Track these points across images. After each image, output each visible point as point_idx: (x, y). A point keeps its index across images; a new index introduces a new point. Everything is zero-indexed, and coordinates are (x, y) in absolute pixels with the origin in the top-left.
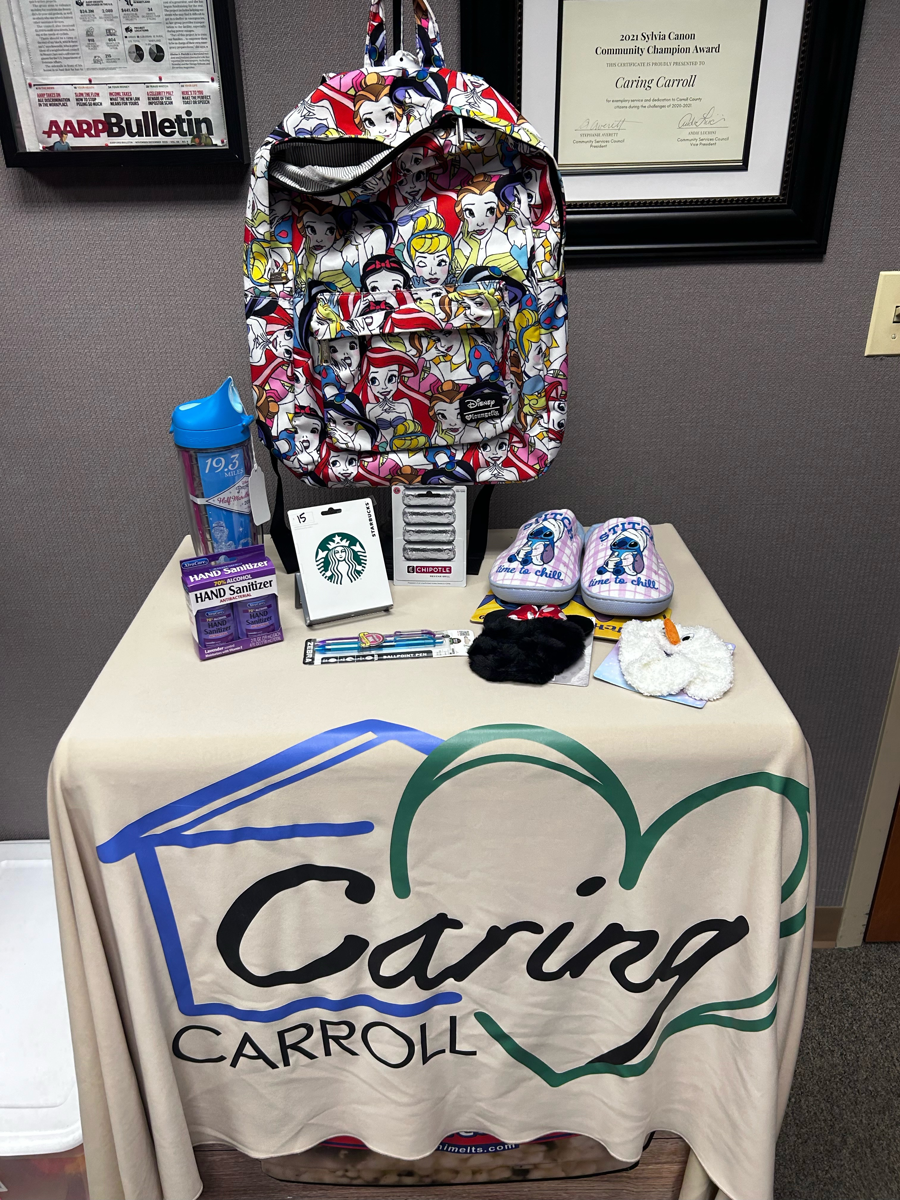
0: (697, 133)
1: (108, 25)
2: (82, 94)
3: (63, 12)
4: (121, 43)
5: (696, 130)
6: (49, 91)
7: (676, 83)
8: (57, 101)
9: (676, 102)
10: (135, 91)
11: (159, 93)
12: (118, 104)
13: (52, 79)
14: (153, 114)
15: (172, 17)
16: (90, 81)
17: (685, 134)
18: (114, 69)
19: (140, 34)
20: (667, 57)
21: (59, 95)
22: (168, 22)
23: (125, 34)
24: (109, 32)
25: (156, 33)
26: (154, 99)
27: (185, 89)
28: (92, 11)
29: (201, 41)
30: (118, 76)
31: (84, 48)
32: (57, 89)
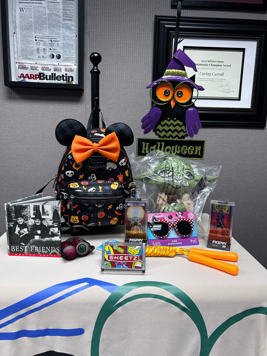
0: (225, 89)
1: (44, 47)
2: (33, 67)
3: (30, 42)
4: (48, 53)
5: (224, 88)
6: (22, 65)
7: (218, 74)
8: (24, 68)
9: (218, 80)
10: (50, 67)
11: (58, 68)
12: (44, 70)
13: (24, 61)
14: (55, 74)
15: (65, 47)
16: (36, 63)
17: (221, 89)
18: (44, 60)
19: (54, 51)
20: (215, 67)
21: (25, 66)
22: (63, 48)
23: (49, 50)
24: (44, 49)
25: (59, 51)
26: (56, 70)
27: (66, 67)
28: (40, 43)
29: (73, 54)
30: (45, 62)
31: (36, 53)
32: (25, 64)
